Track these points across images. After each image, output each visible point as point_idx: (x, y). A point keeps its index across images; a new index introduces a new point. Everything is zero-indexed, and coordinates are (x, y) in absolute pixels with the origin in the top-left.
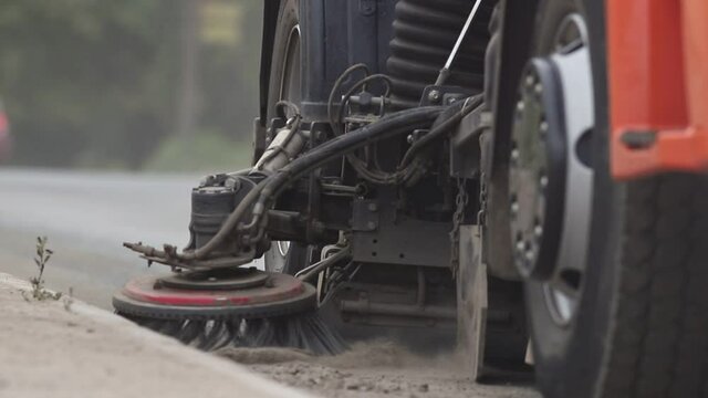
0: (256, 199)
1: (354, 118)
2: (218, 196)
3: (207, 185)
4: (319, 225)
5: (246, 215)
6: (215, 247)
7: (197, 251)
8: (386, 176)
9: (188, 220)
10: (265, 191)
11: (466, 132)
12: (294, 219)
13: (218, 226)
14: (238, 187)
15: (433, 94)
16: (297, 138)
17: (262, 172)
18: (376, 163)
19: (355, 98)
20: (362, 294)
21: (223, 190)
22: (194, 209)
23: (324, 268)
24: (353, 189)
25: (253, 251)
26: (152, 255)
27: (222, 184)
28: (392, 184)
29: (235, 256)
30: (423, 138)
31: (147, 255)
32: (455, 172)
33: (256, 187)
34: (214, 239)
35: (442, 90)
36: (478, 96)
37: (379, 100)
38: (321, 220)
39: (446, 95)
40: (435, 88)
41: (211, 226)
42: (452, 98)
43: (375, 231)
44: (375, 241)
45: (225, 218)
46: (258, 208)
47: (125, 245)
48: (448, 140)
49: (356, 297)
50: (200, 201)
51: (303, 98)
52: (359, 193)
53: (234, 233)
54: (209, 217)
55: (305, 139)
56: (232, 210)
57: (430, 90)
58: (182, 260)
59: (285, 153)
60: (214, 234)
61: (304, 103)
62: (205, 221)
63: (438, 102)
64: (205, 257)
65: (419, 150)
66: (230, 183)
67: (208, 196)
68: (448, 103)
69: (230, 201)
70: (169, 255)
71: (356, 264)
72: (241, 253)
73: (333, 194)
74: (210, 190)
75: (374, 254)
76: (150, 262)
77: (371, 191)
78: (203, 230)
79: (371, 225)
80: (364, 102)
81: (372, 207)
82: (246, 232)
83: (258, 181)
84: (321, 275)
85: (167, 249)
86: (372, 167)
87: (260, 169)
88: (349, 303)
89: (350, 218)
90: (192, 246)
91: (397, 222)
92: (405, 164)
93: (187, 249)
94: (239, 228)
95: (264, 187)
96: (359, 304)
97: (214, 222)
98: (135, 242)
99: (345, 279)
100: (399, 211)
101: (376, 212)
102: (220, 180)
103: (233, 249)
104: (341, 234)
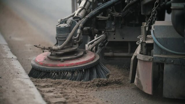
0: (78, 28)
2: (65, 28)
3: (61, 23)
4: (96, 30)
5: (75, 34)
6: (65, 45)
7: (59, 46)
8: (118, 14)
10: (81, 25)
12: (88, 29)
13: (66, 38)
14: (71, 23)
16: (88, 3)
17: (78, 16)
20: (111, 50)
21: (66, 25)
24: (107, 18)
26: (44, 49)
28: (120, 17)
29: (72, 47)
30: (131, 1)
31: (42, 49)
32: (143, 13)
33: (77, 23)
34: (65, 43)
38: (97, 28)
43: (114, 31)
44: (114, 34)
45: (68, 35)
46: (79, 31)
47: (34, 46)
49: (108, 52)
50: (59, 30)
53: (71, 40)
56: (70, 32)
58: (54, 50)
59: (85, 9)
60: (65, 40)
62: (61, 36)
64: (62, 49)
66: (69, 21)
67: (61, 28)
69: (69, 29)
70: (50, 49)
73: (100, 19)
74: (62, 25)
75: (114, 38)
76: (43, 51)
78: (60, 39)
79: (113, 29)
81: (113, 23)
82: (75, 39)
83: (78, 21)
85: (49, 48)
86: (113, 11)
87: (77, 15)
88: (106, 54)
89: (106, 26)
90: (57, 44)
91: (121, 28)
92: (125, 10)
93: (55, 45)
94: (73, 38)
95: (80, 23)
96: (110, 54)
97: (65, 36)
98: (38, 45)
99: (104, 45)
100: (122, 24)
101: (114, 25)
102: (65, 21)
103: (71, 45)
104: (103, 32)
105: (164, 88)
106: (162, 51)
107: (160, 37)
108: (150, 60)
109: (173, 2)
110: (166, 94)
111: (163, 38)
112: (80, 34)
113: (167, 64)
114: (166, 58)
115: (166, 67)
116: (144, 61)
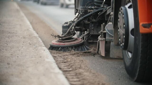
0: (73, 26)
1: (89, 11)
2: (66, 26)
3: (65, 24)
4: (84, 29)
5: (71, 29)
6: (66, 35)
7: (63, 35)
8: (95, 20)
9: (62, 30)
11: (108, 13)
12: (80, 28)
13: (67, 31)
15: (102, 6)
16: (80, 14)
18: (93, 18)
19: (89, 7)
20: (92, 39)
21: (67, 25)
22: (63, 29)
23: (85, 35)
24: (89, 22)
25: (73, 35)
26: (56, 37)
27: (67, 24)
28: (96, 22)
29: (70, 36)
30: (101, 14)
32: (106, 19)
33: (73, 24)
34: (66, 33)
35: (104, 5)
36: (110, 7)
37: (93, 7)
39: (104, 6)
40: (102, 5)
41: (66, 31)
42: (105, 6)
43: (93, 29)
44: (93, 31)
45: (68, 30)
46: (73, 28)
47: (51, 35)
48: (105, 14)
49: (91, 40)
50: (63, 27)
51: (81, 6)
52: (90, 23)
53: (69, 32)
54: (65, 30)
55: (81, 14)
57: (101, 5)
58: (61, 37)
59: (78, 17)
60: (66, 32)
61: (81, 7)
62: (64, 30)
63: (103, 7)
64: (65, 36)
65: (100, 16)
66: (69, 23)
68: (105, 8)
69: (68, 27)
71: (90, 35)
72: (71, 35)
73: (86, 23)
74: (65, 25)
75: (93, 33)
76: (55, 38)
77: (93, 23)
78: (64, 32)
79: (93, 28)
80: (91, 8)
81: (93, 25)
82: (71, 32)
83: (73, 23)
84: (85, 36)
85: (58, 36)
86: (92, 19)
87: (74, 20)
88: (90, 41)
89: (89, 27)
90: (63, 34)
91: (97, 28)
92: (98, 18)
93: (62, 35)
94: (70, 31)
95: (74, 24)
96: (91, 41)
97: (66, 30)
98: (53, 34)
99: (89, 37)
100: (97, 26)
101: (93, 26)
102: (67, 23)
103: (69, 35)
104: (88, 30)
105: (110, 53)
106: (110, 36)
107: (109, 29)
108: (104, 40)
109: (111, 12)
110: (111, 56)
111: (111, 30)
112: (74, 29)
113: (112, 42)
114: (111, 39)
115: (111, 43)
116: (101, 41)
